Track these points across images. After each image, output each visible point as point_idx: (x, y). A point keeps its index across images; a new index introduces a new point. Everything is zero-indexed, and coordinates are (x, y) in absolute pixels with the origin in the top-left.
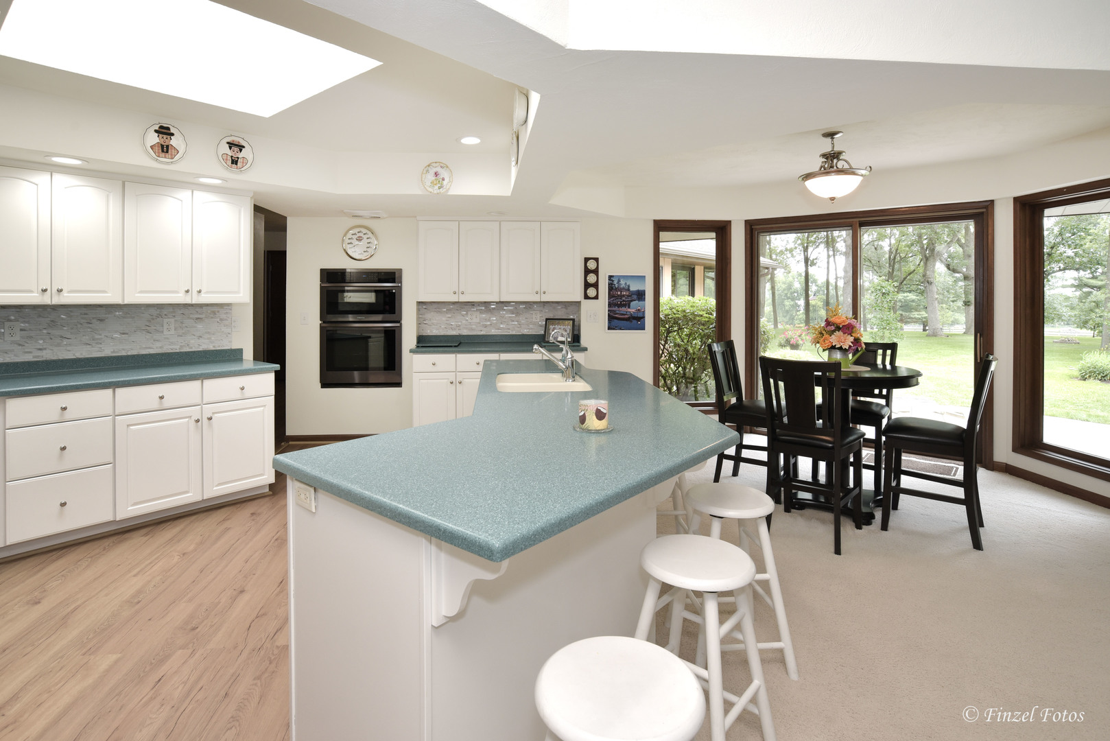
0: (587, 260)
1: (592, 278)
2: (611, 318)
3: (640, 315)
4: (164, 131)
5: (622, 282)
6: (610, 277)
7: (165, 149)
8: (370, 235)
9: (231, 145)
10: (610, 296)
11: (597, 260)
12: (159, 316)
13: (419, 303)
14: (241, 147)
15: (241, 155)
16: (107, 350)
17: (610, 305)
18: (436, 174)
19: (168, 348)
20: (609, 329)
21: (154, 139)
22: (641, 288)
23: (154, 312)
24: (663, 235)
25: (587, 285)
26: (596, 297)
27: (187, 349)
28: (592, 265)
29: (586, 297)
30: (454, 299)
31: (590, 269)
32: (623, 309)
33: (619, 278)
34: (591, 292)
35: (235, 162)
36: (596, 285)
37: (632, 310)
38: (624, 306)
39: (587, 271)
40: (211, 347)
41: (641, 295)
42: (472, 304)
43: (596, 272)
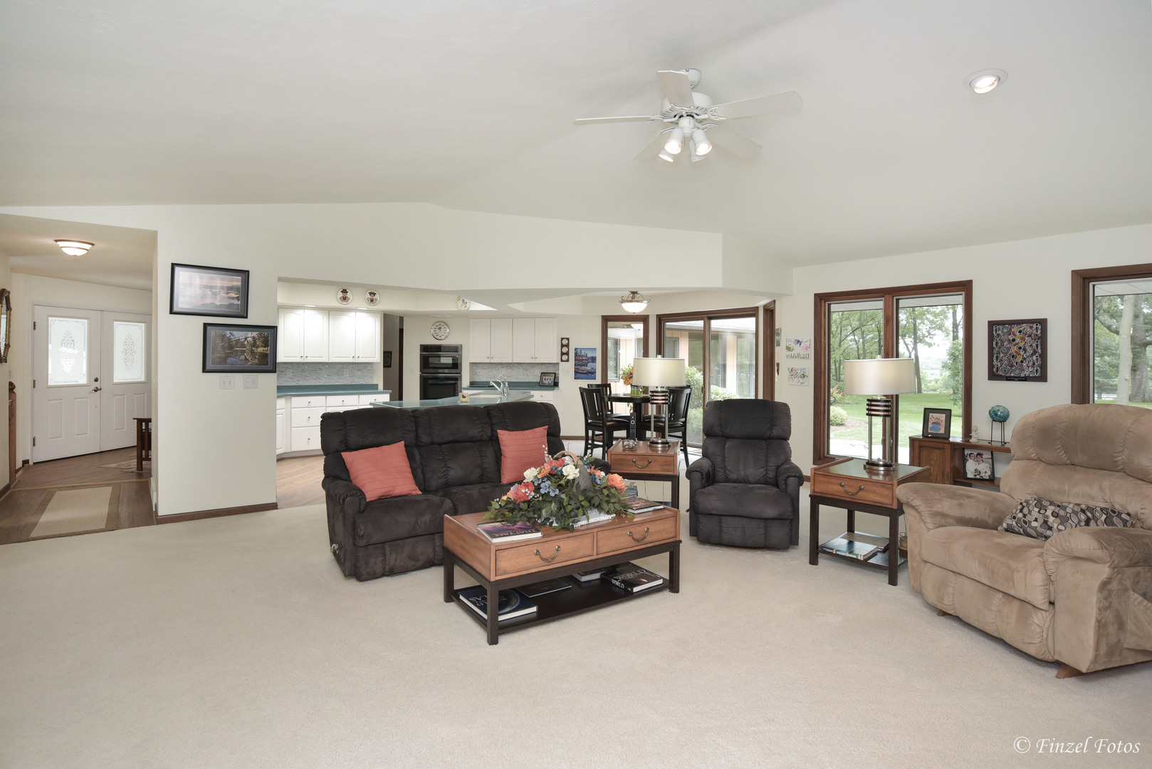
0: (562, 339)
1: (565, 350)
2: (576, 372)
3: (593, 371)
4: (344, 291)
5: (583, 352)
6: (576, 349)
7: (345, 299)
8: (445, 326)
9: (370, 293)
10: (575, 360)
11: (568, 339)
12: (342, 368)
13: (470, 363)
14: (374, 294)
15: (375, 298)
16: (322, 382)
17: (575, 365)
18: (463, 300)
19: (346, 383)
20: (575, 378)
21: (341, 295)
22: (594, 356)
23: (340, 366)
24: (610, 324)
25: (563, 354)
26: (568, 361)
27: (353, 383)
28: (565, 342)
29: (562, 361)
30: (488, 361)
31: (565, 344)
32: (583, 368)
33: (581, 349)
34: (565, 357)
35: (372, 301)
36: (567, 354)
37: (588, 368)
38: (584, 365)
39: (563, 346)
40: (364, 383)
41: (594, 359)
42: (502, 364)
43: (567, 346)
